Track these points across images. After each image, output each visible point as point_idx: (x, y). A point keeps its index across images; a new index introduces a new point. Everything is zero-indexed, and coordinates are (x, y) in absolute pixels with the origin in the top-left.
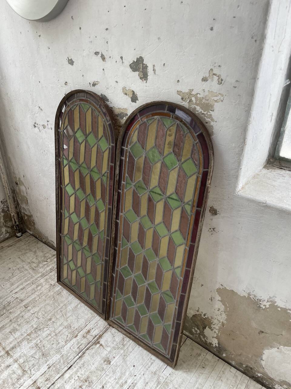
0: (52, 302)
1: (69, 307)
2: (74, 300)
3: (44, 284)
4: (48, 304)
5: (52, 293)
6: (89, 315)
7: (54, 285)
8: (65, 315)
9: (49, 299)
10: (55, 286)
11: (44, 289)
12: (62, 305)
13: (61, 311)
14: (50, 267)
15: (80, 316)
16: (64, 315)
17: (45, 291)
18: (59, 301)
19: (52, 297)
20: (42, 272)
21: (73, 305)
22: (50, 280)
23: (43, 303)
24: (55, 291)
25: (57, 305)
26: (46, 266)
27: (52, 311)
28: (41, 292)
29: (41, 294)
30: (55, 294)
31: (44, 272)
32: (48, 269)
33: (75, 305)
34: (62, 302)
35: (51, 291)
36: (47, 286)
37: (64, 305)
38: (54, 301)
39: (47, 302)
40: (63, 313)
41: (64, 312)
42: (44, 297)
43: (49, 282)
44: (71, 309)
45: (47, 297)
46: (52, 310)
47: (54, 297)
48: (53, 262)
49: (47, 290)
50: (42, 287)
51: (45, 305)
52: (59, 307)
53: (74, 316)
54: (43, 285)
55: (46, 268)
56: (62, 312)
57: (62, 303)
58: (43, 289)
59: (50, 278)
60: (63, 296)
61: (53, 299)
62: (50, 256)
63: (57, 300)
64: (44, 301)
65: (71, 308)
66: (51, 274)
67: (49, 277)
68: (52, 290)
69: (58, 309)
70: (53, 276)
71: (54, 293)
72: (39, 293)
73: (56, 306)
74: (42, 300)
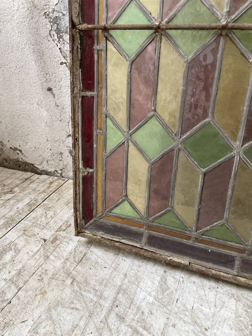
0: (68, 291)
1: (141, 295)
2: (139, 266)
3: (21, 243)
4: (58, 303)
5: (59, 264)
6: (232, 303)
7: (55, 239)
8: (144, 328)
9: (54, 282)
10: (58, 242)
11: (26, 257)
12: (109, 293)
13: (122, 318)
14: (27, 201)
15: (201, 316)
16: (141, 330)
17: (32, 262)
18: (93, 282)
19: (62, 275)
20: (7, 216)
21: (149, 283)
22: (36, 230)
23: (36, 303)
24: (65, 255)
25: (95, 299)
26: (12, 202)
27: (86, 325)
28: (19, 266)
29: (19, 274)
30: (68, 264)
31: (12, 213)
32: (20, 205)
33: (157, 283)
34: (105, 283)
35: (52, 257)
36: (35, 247)
37: (118, 293)
38: (76, 288)
39: (50, 296)
40: (134, 324)
41: (132, 316)
42: (33, 283)
43: (34, 235)
44: (151, 299)
45: (46, 279)
46: (82, 324)
47: (68, 274)
48: (30, 190)
49: (37, 257)
50: (18, 251)
51: (49, 309)
52: (107, 305)
53: (180, 324)
54: (19, 247)
55: (13, 205)
56: (128, 320)
57: (106, 286)
58: (23, 257)
59: (35, 225)
60: (97, 263)
61: (69, 281)
62: (18, 182)
63: (86, 281)
64: (39, 297)
65: (150, 294)
66: (33, 215)
67: (30, 224)
68: (55, 253)
69: (104, 312)
70: (43, 219)
71: (65, 263)
72: (13, 273)
73: (92, 301)
74: (30, 293)
